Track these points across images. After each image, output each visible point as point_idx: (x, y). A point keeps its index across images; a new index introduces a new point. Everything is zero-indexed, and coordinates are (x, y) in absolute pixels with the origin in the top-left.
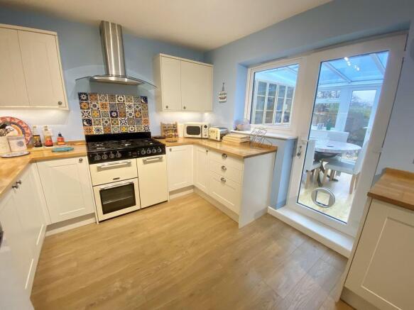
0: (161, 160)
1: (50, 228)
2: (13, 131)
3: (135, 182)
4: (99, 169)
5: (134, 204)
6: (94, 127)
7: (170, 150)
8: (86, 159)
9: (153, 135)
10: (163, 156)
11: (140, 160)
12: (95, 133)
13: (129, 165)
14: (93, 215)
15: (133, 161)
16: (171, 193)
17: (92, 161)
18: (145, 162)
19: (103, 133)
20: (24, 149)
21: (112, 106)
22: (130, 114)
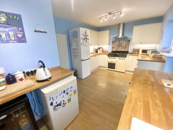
0: (124, 59)
1: (100, 67)
2: (101, 49)
3: (116, 63)
4: (109, 58)
5: (114, 69)
6: (114, 49)
7: (128, 57)
8: (107, 55)
9: (129, 52)
10: (125, 58)
11: (118, 58)
12: (114, 50)
13: (115, 58)
14: (106, 67)
15: (116, 58)
16: (126, 71)
17: (108, 56)
18: (119, 59)
19: (115, 51)
20: (101, 52)
21: (119, 44)
22: (123, 46)
